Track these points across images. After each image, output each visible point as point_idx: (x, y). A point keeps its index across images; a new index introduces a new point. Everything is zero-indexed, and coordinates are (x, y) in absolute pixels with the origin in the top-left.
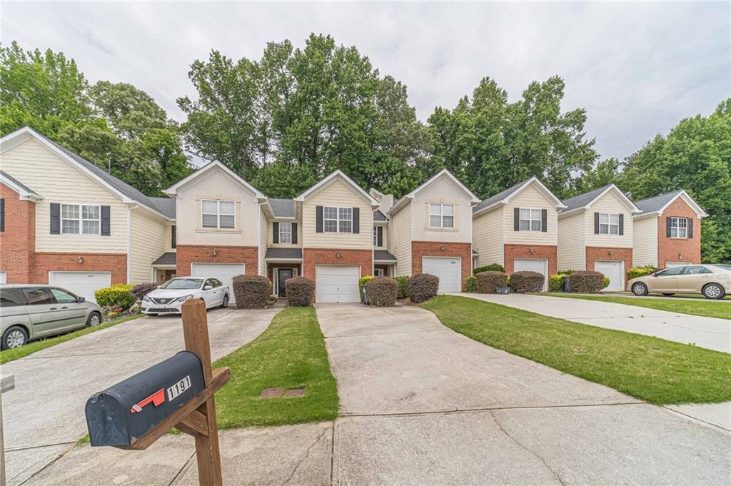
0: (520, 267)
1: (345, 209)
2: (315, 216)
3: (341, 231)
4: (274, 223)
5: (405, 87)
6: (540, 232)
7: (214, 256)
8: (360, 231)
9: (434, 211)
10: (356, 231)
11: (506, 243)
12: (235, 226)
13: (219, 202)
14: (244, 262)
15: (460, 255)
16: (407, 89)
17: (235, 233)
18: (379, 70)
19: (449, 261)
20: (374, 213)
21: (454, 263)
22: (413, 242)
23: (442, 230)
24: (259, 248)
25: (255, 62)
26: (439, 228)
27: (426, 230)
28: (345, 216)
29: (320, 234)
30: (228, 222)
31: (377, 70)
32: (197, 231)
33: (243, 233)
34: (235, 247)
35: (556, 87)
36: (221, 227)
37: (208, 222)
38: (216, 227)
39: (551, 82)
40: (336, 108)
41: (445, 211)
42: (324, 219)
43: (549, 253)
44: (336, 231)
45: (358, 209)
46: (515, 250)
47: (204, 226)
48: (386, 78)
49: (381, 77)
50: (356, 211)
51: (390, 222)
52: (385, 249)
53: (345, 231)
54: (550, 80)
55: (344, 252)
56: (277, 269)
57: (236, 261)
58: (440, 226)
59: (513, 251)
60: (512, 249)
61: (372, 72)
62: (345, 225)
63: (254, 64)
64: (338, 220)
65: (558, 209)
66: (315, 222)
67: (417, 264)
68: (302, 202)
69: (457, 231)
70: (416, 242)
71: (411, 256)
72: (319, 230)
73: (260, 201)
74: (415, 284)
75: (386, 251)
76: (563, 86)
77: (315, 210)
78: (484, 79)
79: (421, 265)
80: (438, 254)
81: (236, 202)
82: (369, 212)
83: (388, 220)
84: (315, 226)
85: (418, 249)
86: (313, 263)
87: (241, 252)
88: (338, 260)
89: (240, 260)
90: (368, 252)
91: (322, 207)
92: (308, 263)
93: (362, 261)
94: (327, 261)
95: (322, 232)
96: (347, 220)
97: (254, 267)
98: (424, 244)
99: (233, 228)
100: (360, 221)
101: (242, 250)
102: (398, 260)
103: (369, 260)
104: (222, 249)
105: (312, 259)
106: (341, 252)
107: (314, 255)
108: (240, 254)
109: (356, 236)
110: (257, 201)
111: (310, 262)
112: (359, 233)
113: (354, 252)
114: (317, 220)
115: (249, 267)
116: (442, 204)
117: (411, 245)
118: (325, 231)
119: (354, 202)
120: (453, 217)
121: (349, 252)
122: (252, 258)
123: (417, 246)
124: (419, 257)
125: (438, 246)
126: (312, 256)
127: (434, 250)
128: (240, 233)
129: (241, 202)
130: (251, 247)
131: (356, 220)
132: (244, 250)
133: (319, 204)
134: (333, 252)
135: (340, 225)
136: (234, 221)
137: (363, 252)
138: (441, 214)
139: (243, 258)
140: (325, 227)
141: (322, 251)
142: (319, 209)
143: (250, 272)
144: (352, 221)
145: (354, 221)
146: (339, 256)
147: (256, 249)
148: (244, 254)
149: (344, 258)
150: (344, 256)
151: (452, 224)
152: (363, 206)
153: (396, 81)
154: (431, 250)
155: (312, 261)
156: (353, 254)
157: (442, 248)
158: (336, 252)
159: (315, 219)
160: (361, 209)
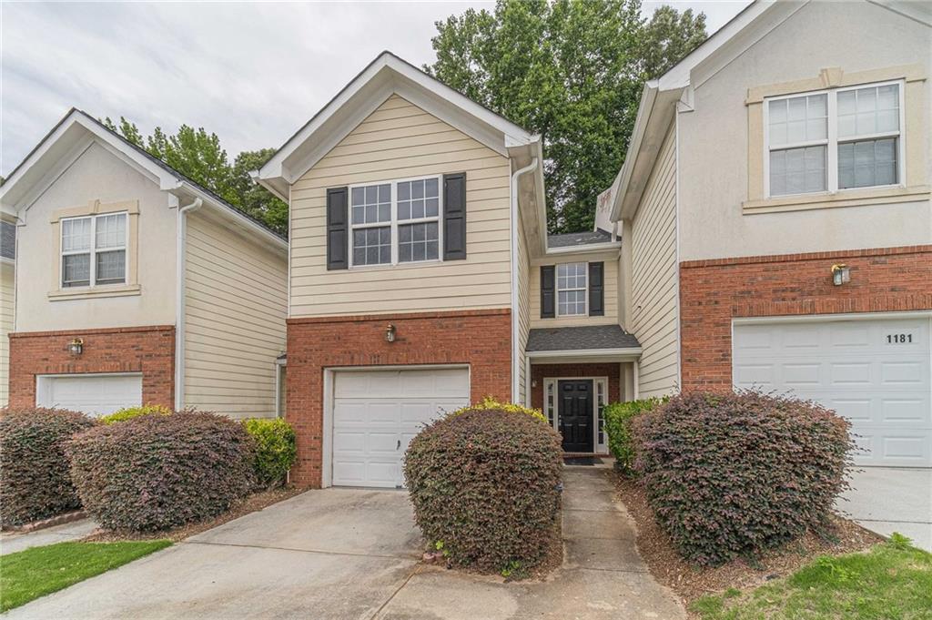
1: (418, 184)
2: (324, 221)
3: (404, 256)
5: (701, 18)
7: (79, 356)
8: (469, 249)
10: (456, 250)
12: (126, 277)
14: (140, 369)
17: (125, 294)
19: (879, 333)
20: (520, 178)
21: (902, 338)
22: (685, 267)
23: (833, 204)
24: (179, 327)
26: (820, 195)
27: (748, 211)
28: (418, 205)
29: (340, 276)
30: (109, 267)
32: (53, 299)
33: (143, 292)
36: (98, 283)
37: (71, 271)
38: (87, 283)
42: (351, 226)
44: (387, 259)
45: (461, 178)
47: (64, 285)
50: (455, 185)
51: (624, 244)
53: (419, 255)
55: (410, 325)
57: (124, 368)
58: (825, 187)
62: (419, 237)
66: (324, 241)
67: (704, 353)
69: (922, 198)
70: (700, 265)
72: (336, 260)
75: (618, 326)
77: (324, 202)
79: (726, 356)
80: (813, 303)
81: (130, 214)
82: (502, 182)
83: (619, 239)
84: (324, 251)
85: (709, 294)
86: (313, 365)
87: (135, 344)
88: (390, 350)
89: (130, 365)
90: (493, 319)
91: (346, 188)
92: (300, 367)
93: (477, 352)
94: (356, 357)
95: (347, 268)
96: (425, 219)
97: (164, 383)
98: (738, 268)
99: (123, 281)
100: (469, 217)
101: (138, 337)
102: (644, 346)
103: (501, 343)
104: (95, 337)
105: (311, 350)
106: (398, 324)
107: (318, 339)
108: (133, 347)
109: (455, 267)
110: (176, 203)
111: (305, 362)
112: (465, 258)
113: (445, 322)
114: (329, 232)
115: (151, 382)
116: (832, 95)
117: (675, 280)
118: (354, 264)
119: (450, 157)
120: (896, 138)
121: (428, 322)
122: (159, 356)
123: (706, 282)
124: (717, 325)
125: (811, 271)
126: (311, 343)
127: (793, 290)
128: (138, 293)
129: (142, 213)
130: (157, 328)
131: (454, 215)
132: (142, 337)
133: (336, 183)
134: (376, 326)
135: (400, 240)
136: (123, 265)
137: (479, 319)
138: (827, 138)
139: (139, 359)
140: (355, 250)
141: (341, 326)
142: (337, 198)
143: (153, 396)
144: (440, 218)
145: (446, 220)
146: (391, 337)
147: (169, 331)
148: (141, 347)
149: (410, 343)
150: (411, 338)
151: (889, 171)
152: (479, 164)
153: (681, 12)
154: (775, 291)
155: (310, 358)
156: (442, 328)
157: (832, 277)
158: (383, 327)
159: (324, 231)
160: (469, 176)
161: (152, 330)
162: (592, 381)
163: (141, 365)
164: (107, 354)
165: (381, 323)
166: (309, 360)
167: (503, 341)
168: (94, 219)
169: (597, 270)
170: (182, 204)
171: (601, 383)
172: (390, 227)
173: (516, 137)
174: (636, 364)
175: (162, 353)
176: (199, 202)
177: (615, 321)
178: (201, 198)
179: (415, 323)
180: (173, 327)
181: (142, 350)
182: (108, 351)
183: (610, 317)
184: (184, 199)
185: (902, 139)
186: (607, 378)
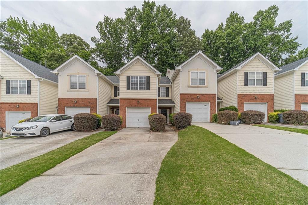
0: (248, 107)
1: (142, 77)
2: (126, 81)
3: (140, 89)
4: (115, 87)
5: (189, 21)
6: (262, 86)
7: (76, 103)
8: (150, 88)
10: (148, 89)
11: (239, 93)
12: (86, 88)
13: (78, 76)
14: (90, 106)
15: (209, 101)
16: (190, 22)
17: (86, 91)
18: (176, 14)
19: (203, 104)
20: (158, 78)
21: (206, 105)
22: (180, 94)
23: (198, 87)
27: (188, 87)
28: (142, 81)
29: (129, 91)
30: (82, 86)
31: (175, 14)
32: (68, 91)
34: (85, 99)
35: (273, 11)
36: (79, 89)
37: (73, 86)
38: (77, 89)
39: (270, 8)
41: (200, 76)
42: (131, 83)
43: (269, 99)
44: (137, 89)
46: (245, 97)
47: (71, 89)
48: (180, 17)
49: (178, 18)
50: (148, 78)
51: (173, 84)
52: (171, 98)
53: (142, 89)
54: (269, 8)
55: (141, 101)
56: (116, 109)
57: (86, 106)
58: (197, 84)
59: (243, 98)
60: (243, 97)
61: (173, 15)
62: (142, 86)
64: (138, 83)
65: (275, 72)
66: (126, 85)
67: (183, 107)
68: (119, 74)
69: (207, 87)
70: (182, 94)
71: (179, 102)
72: (128, 88)
73: (98, 74)
75: (171, 100)
76: (278, 10)
77: (126, 78)
78: (232, 13)
79: (185, 107)
80: (195, 100)
81: (86, 76)
82: (156, 78)
83: (172, 83)
84: (126, 87)
85: (183, 98)
86: (125, 106)
90: (154, 100)
91: (130, 76)
92: (122, 107)
93: (152, 105)
94: (132, 105)
95: (130, 90)
96: (143, 83)
97: (95, 109)
98: (187, 95)
99: (85, 89)
100: (150, 83)
101: (89, 100)
102: (175, 104)
103: (155, 103)
104: (79, 100)
105: (124, 104)
106: (140, 100)
107: (125, 102)
108: (88, 102)
109: (148, 91)
112: (150, 90)
113: (147, 100)
115: (92, 109)
116: (198, 72)
117: (179, 96)
119: (147, 73)
120: (205, 79)
121: (144, 100)
123: (183, 96)
124: (184, 103)
125: (195, 96)
127: (193, 98)
128: (89, 91)
129: (89, 76)
133: (128, 75)
134: (135, 100)
135: (139, 86)
136: (85, 85)
137: (152, 100)
139: (89, 104)
140: (131, 87)
141: (130, 100)
142: (128, 78)
144: (146, 83)
145: (147, 83)
146: (138, 102)
147: (96, 99)
148: (90, 102)
150: (141, 103)
151: (204, 83)
152: (152, 75)
153: (185, 18)
154: (191, 99)
157: (198, 97)
158: (137, 100)
159: (126, 83)
160: (151, 77)
161: (93, 99)
162: (167, 110)
164: (82, 103)
169: (168, 88)
173: (158, 73)
174: (174, 107)
175: (95, 103)
176: (102, 75)
186: (169, 109)
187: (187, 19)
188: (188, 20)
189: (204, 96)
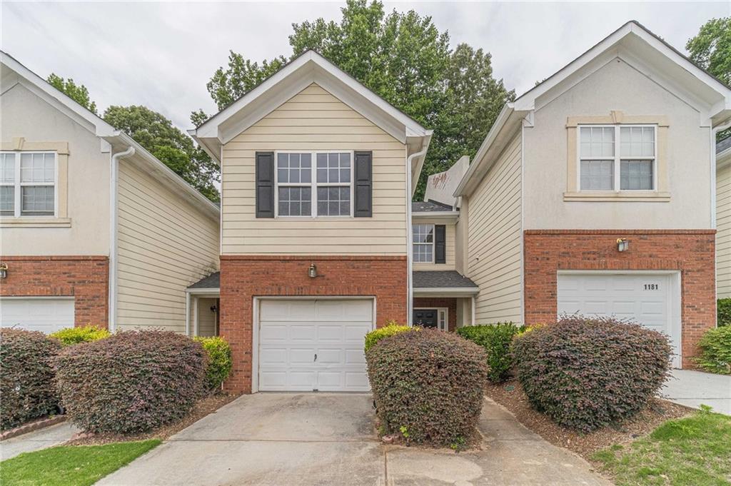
1: (333, 156)
2: (253, 177)
3: (322, 211)
5: (488, 56)
7: (4, 280)
8: (374, 209)
9: (590, 146)
10: (364, 209)
12: (56, 209)
14: (73, 292)
15: (679, 265)
17: (54, 226)
18: (449, 34)
19: (639, 283)
20: (413, 160)
21: (653, 287)
22: (528, 234)
23: (617, 199)
24: (112, 258)
25: (282, 57)
26: (609, 193)
27: (568, 199)
28: (334, 172)
29: (266, 223)
30: (39, 201)
31: (446, 34)
33: (74, 225)
34: (51, 259)
36: (23, 213)
38: (12, 213)
40: (381, 84)
41: (624, 147)
42: (277, 184)
44: (307, 211)
45: (368, 155)
48: (459, 48)
49: (452, 47)
50: (364, 160)
51: (462, 213)
52: (455, 267)
53: (334, 211)
55: (328, 265)
57: (53, 293)
58: (612, 187)
61: (438, 40)
62: (333, 196)
63: (281, 60)
64: (314, 184)
66: (253, 193)
67: (539, 293)
69: (666, 200)
70: (538, 233)
71: (521, 272)
72: (264, 209)
74: (565, 360)
75: (455, 272)
77: (254, 162)
79: (554, 295)
80: (606, 263)
81: (59, 154)
82: (401, 162)
84: (253, 202)
85: (543, 253)
86: (245, 294)
87: (67, 271)
88: (311, 284)
89: (62, 289)
90: (394, 263)
91: (273, 153)
92: (232, 295)
93: (381, 287)
94: (283, 288)
95: (273, 217)
96: (339, 184)
97: (99, 306)
98: (561, 237)
99: (52, 214)
100: (375, 186)
101: (69, 265)
102: (481, 287)
103: (399, 282)
104: (23, 264)
105: (243, 282)
106: (319, 264)
107: (248, 273)
108: (65, 273)
109: (362, 222)
110: (109, 149)
111: (237, 291)
112: (371, 216)
113: (356, 264)
114: (258, 187)
115: (85, 306)
116: (617, 128)
117: (521, 241)
118: (279, 215)
119: (359, 138)
120: (652, 161)
121: (343, 264)
122: (92, 282)
123: (542, 244)
124: (548, 274)
125: (607, 242)
126: (242, 277)
127: (594, 253)
128: (69, 225)
129: (72, 154)
130: (90, 258)
131: (363, 183)
132: (75, 265)
134: (299, 265)
135: (319, 198)
136: (53, 198)
137: (383, 263)
138: (614, 155)
139: (71, 285)
140: (279, 203)
141: (270, 263)
142: (264, 161)
143: (86, 318)
144: (352, 184)
145: (356, 186)
146: (312, 274)
147: (103, 262)
148: (73, 274)
149: (328, 279)
150: (328, 275)
151: (648, 181)
152: (383, 146)
153: (475, 50)
154: (583, 253)
155: (242, 288)
156: (354, 268)
157: (618, 245)
158: (307, 265)
159: (253, 185)
160: (375, 154)
161: (86, 259)
162: (436, 310)
163: (73, 290)
164: (36, 279)
165: (303, 262)
166: (240, 290)
167: (401, 279)
168: (18, 155)
169: (441, 230)
170: (114, 151)
171: (443, 312)
172: (310, 187)
173: (414, 130)
174: (473, 299)
175: (97, 280)
176: (132, 150)
177: (453, 268)
178: (134, 148)
179: (332, 263)
180: (107, 257)
181: (74, 276)
182: (37, 277)
183: (450, 265)
184: (116, 146)
185: (656, 161)
186: (447, 308)
187: (480, 51)
188: (485, 53)
189: (653, 238)
